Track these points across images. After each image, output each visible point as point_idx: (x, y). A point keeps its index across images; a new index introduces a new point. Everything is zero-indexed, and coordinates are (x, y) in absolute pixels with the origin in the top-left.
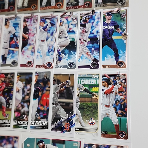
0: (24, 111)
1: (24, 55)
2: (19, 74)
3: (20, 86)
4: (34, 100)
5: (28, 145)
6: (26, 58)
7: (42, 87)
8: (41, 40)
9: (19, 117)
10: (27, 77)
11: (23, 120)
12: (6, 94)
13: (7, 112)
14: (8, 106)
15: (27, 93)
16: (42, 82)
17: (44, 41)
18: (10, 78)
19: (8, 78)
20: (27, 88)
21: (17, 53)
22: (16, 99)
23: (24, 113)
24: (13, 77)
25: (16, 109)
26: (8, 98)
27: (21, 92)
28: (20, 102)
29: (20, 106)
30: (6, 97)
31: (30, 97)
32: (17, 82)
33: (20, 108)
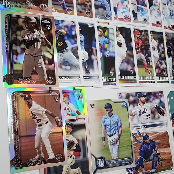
0: (163, 68)
1: (152, 14)
2: (151, 33)
3: (155, 44)
4: (168, 58)
5: (172, 98)
6: (154, 18)
7: (172, 46)
8: (163, 4)
9: (160, 73)
10: (159, 36)
11: (164, 76)
12: (145, 51)
13: (149, 69)
14: (148, 63)
15: (162, 51)
16: (171, 42)
17: (165, 5)
18: (145, 36)
19: (143, 35)
20: (161, 47)
21: (146, 11)
22: (154, 56)
23: (163, 70)
24: (147, 34)
25: (156, 66)
26: (147, 55)
27: (156, 49)
28: (158, 60)
29: (158, 63)
30: (146, 55)
31: (165, 55)
32: (152, 40)
33: (160, 65)
